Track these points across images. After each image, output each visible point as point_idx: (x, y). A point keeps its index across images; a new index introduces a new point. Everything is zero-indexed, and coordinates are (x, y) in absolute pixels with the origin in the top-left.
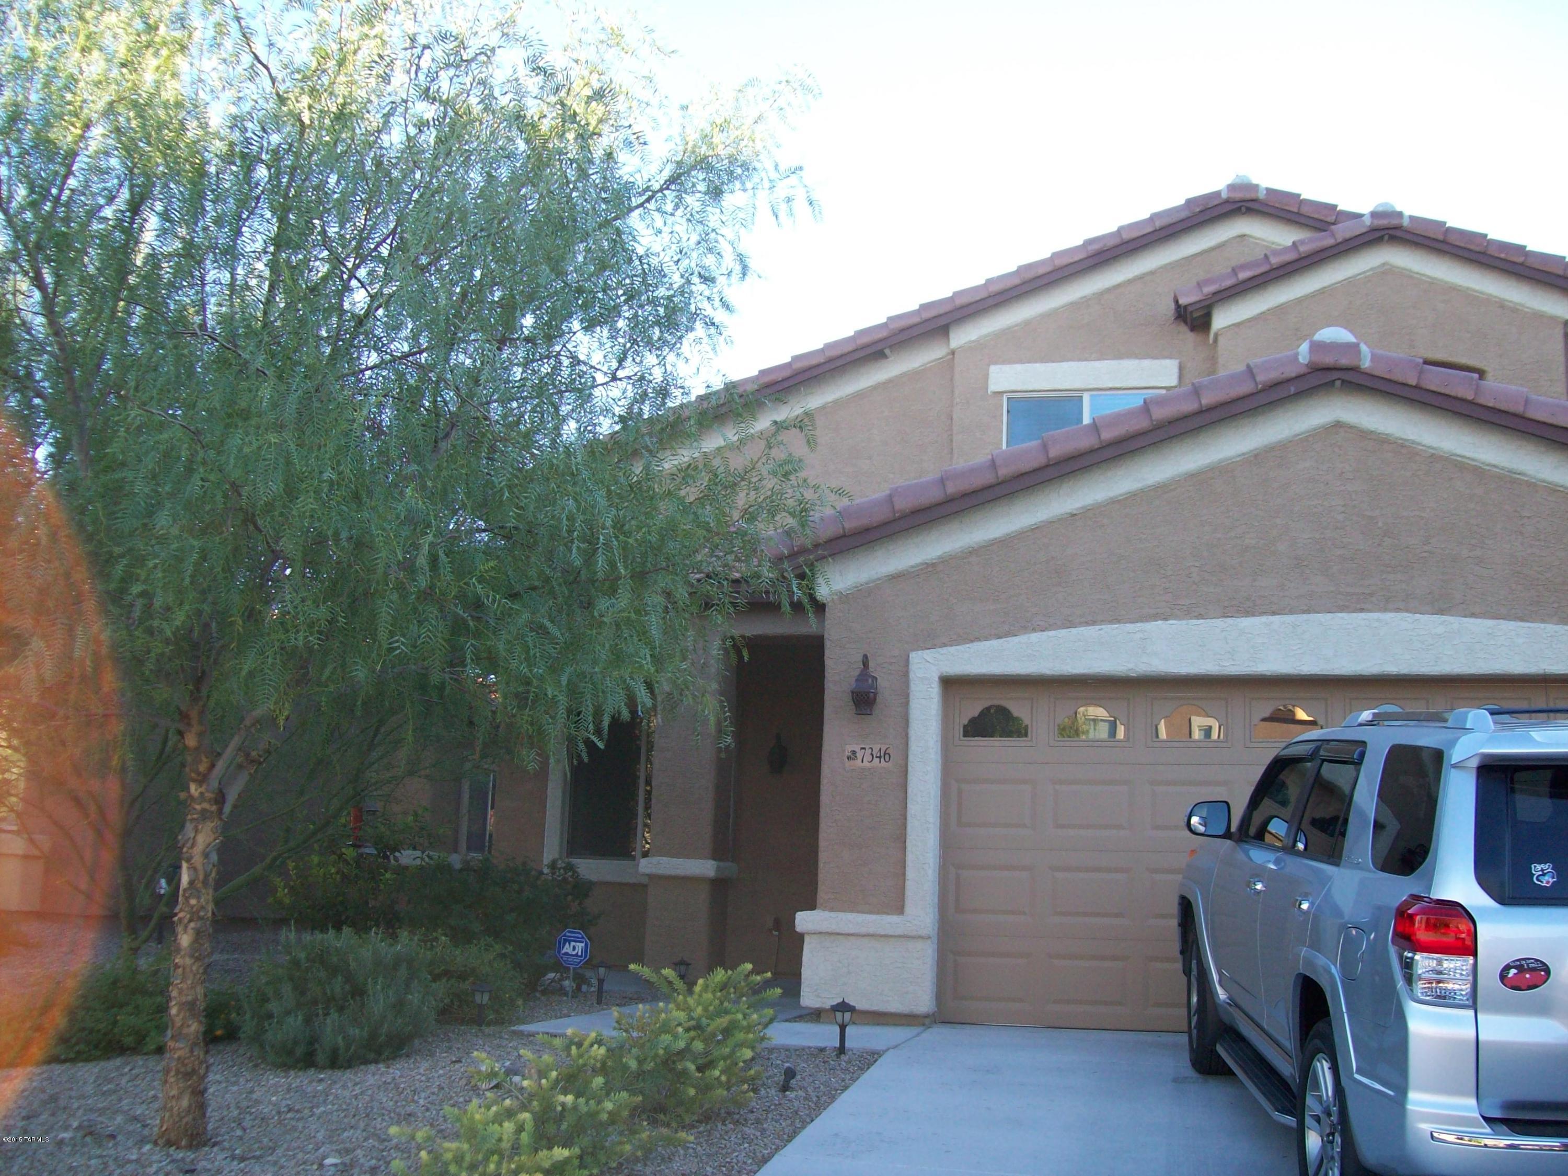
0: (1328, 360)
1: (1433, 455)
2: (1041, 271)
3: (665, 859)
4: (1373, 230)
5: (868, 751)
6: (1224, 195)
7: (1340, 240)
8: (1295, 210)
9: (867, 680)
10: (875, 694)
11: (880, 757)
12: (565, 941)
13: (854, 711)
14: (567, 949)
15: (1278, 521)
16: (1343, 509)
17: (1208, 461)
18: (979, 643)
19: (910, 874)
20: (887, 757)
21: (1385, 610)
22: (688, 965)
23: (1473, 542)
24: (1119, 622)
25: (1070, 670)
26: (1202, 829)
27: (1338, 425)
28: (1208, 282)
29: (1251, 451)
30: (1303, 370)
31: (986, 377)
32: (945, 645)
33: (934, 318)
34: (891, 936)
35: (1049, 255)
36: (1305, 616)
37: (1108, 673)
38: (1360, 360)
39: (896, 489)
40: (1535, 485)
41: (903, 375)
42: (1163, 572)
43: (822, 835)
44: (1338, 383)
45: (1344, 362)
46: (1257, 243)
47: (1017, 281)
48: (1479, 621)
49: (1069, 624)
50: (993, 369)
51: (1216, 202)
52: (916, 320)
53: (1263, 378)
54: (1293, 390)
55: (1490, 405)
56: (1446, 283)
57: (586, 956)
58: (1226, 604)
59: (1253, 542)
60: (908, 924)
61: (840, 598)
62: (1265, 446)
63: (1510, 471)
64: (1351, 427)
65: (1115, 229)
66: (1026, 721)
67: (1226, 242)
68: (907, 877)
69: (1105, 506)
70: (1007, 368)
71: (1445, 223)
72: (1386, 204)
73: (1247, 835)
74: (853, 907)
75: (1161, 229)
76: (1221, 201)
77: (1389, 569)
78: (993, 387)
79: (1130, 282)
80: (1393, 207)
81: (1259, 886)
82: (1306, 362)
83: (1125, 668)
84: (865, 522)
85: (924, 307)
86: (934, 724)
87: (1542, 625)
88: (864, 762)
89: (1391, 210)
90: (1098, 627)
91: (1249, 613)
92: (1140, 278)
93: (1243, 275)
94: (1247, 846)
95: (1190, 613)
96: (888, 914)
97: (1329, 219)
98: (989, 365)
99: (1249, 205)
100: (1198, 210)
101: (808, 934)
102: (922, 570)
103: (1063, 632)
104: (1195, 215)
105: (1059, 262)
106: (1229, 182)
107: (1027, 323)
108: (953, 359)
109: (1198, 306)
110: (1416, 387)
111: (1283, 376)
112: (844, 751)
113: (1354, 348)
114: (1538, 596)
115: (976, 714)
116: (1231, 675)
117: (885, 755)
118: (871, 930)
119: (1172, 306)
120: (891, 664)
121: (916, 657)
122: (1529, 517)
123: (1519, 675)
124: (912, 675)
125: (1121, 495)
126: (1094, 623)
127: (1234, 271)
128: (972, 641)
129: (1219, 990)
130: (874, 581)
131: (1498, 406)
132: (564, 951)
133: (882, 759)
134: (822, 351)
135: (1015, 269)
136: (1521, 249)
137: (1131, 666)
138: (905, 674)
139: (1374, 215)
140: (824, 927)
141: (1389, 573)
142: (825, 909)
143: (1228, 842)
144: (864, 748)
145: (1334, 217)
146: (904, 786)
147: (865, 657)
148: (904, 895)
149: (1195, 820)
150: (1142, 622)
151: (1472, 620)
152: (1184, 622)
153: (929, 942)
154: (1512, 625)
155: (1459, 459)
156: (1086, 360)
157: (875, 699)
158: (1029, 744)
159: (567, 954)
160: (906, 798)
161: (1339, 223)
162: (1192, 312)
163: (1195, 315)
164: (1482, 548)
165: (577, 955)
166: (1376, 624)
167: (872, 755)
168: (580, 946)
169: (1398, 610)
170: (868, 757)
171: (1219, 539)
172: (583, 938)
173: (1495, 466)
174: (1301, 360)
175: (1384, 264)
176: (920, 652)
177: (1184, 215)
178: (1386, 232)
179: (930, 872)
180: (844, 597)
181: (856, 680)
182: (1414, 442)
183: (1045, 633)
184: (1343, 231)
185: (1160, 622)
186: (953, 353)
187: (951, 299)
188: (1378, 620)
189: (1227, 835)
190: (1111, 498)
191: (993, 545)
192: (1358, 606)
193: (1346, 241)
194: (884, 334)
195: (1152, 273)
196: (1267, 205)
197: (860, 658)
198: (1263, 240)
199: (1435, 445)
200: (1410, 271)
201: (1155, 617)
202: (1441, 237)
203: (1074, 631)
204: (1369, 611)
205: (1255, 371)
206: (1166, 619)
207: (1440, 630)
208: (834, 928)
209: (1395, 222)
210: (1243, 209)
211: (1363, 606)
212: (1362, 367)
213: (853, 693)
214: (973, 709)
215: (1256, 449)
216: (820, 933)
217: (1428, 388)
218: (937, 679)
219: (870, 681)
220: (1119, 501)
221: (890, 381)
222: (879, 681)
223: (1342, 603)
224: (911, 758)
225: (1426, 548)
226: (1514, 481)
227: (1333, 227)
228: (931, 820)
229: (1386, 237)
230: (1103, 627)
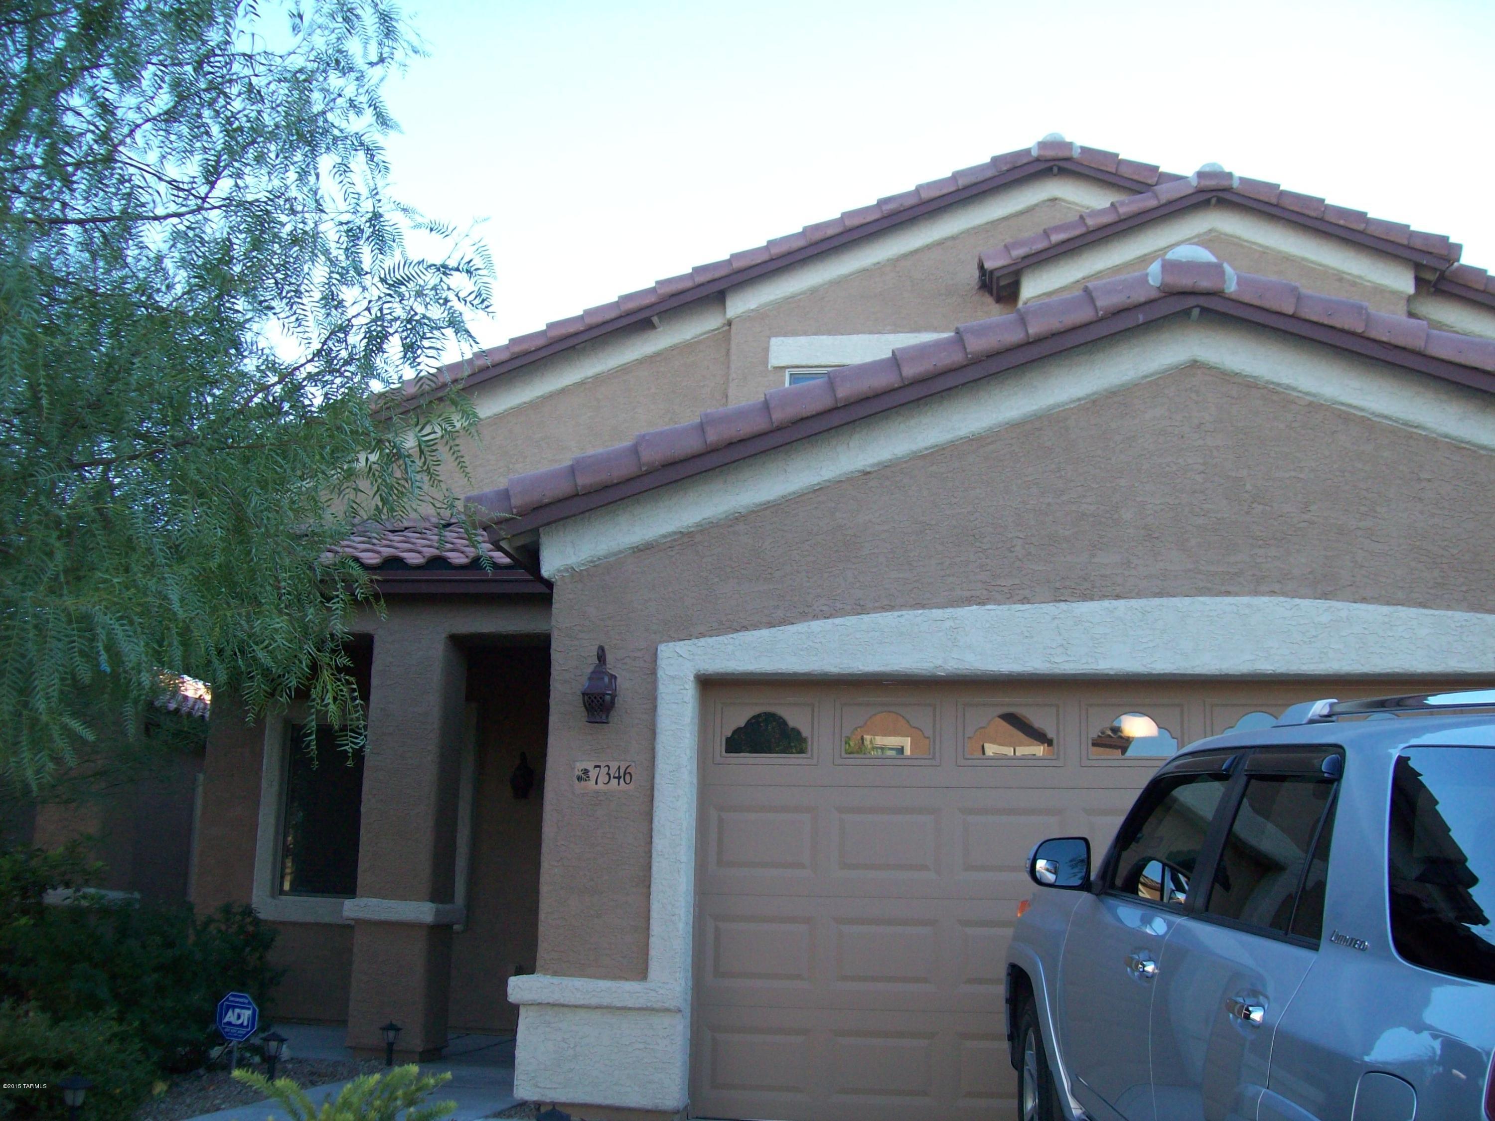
0: (1186, 282)
1: (1310, 404)
2: (830, 232)
3: (375, 901)
4: (1200, 191)
5: (604, 770)
6: (1035, 153)
7: (1163, 201)
8: (1113, 171)
9: (603, 679)
10: (613, 697)
11: (619, 778)
12: (228, 1007)
13: (586, 719)
14: (231, 1017)
15: (1123, 482)
16: (1201, 468)
17: (1035, 408)
18: (747, 633)
19: (656, 927)
20: (628, 777)
21: (1256, 593)
22: (398, 1030)
23: (1363, 509)
24: (923, 607)
25: (861, 668)
26: (1051, 877)
27: (1194, 365)
28: (1016, 244)
29: (1088, 396)
30: (1154, 294)
31: (766, 350)
32: (702, 635)
33: (709, 282)
34: (630, 1009)
35: (838, 216)
36: (1157, 601)
37: (909, 671)
38: (1224, 282)
39: (644, 436)
40: (1435, 441)
41: (673, 348)
42: (978, 544)
43: (544, 878)
44: (1196, 312)
45: (1205, 284)
46: (1069, 208)
47: (801, 243)
48: (1371, 607)
49: (860, 609)
50: (774, 341)
51: (1025, 161)
52: (689, 284)
53: (1104, 302)
54: (1141, 318)
55: (1385, 339)
56: (1280, 252)
57: (253, 1027)
58: (1058, 585)
59: (1092, 508)
60: (653, 994)
61: (572, 576)
62: (1106, 390)
63: (1406, 424)
64: (1211, 368)
65: (913, 188)
66: (805, 732)
67: (1036, 205)
68: (652, 933)
69: (906, 462)
70: (790, 340)
71: (1278, 186)
72: (1213, 164)
73: (1112, 886)
74: (581, 970)
75: (966, 188)
76: (1031, 159)
77: (1261, 542)
78: (775, 361)
79: (928, 247)
80: (1220, 167)
81: (1150, 968)
82: (1158, 285)
83: (932, 665)
84: (602, 477)
85: (697, 270)
86: (688, 735)
87: (1450, 613)
88: (598, 783)
89: (1219, 170)
90: (896, 614)
91: (1086, 597)
92: (940, 243)
93: (1056, 238)
94: (1112, 901)
95: (1011, 596)
96: (627, 979)
97: (1150, 182)
98: (769, 338)
99: (1062, 164)
100: (1005, 168)
101: (524, 1005)
102: (675, 540)
103: (851, 620)
104: (1002, 174)
105: (850, 223)
106: (1040, 140)
107: (813, 291)
108: (729, 331)
109: (1006, 271)
110: (1292, 316)
111: (1128, 301)
112: (573, 769)
113: (1216, 270)
114: (1443, 577)
115: (743, 725)
116: (1064, 675)
117: (624, 776)
118: (606, 1001)
119: (976, 273)
120: (635, 659)
121: (666, 651)
122: (1429, 480)
123: (1423, 675)
124: (660, 673)
125: (926, 449)
126: (892, 608)
127: (1046, 234)
128: (737, 631)
129: (1072, 1103)
130: (615, 554)
131: (1394, 341)
132: (226, 1020)
133: (622, 780)
134: (581, 318)
135: (801, 230)
136: (1361, 216)
137: (939, 662)
138: (652, 672)
139: (1200, 175)
140: (545, 996)
141: (1260, 547)
142: (546, 972)
143: (1085, 894)
144: (599, 767)
145: (1156, 179)
146: (649, 816)
147: (602, 649)
148: (647, 954)
149: (1041, 864)
150: (952, 606)
151: (1363, 606)
152: (1005, 607)
153: (679, 1016)
154: (1413, 612)
155: (1343, 408)
156: (880, 333)
157: (613, 703)
158: (808, 762)
159: (229, 1023)
160: (651, 830)
161: (1161, 184)
162: (998, 278)
163: (1002, 283)
164: (1375, 517)
165: (241, 1025)
166: (1247, 611)
167: (608, 774)
168: (246, 1014)
169: (1273, 593)
170: (603, 778)
171: (1049, 504)
172: (249, 1003)
173: (1386, 417)
174: (1151, 282)
175: (1210, 231)
176: (671, 644)
177: (990, 173)
178: (1214, 194)
179: (681, 925)
180: (575, 574)
181: (590, 679)
182: (1288, 387)
183: (830, 621)
184: (1166, 193)
185: (975, 607)
186: (729, 323)
187: (729, 262)
188: (1249, 606)
189: (1086, 886)
190: (915, 452)
191: (766, 509)
192: (1223, 589)
193: (1170, 203)
194: (652, 299)
195: (953, 238)
196: (1082, 165)
197: (594, 651)
198: (1076, 204)
199: (1313, 390)
200: (1239, 238)
201: (968, 601)
202: (1274, 201)
203: (865, 617)
204: (1237, 594)
205: (1094, 294)
206: (982, 603)
207: (1325, 618)
208: (556, 997)
209: (1224, 183)
210: (1055, 170)
211: (1230, 589)
212: (1227, 291)
213: (583, 694)
214: (739, 717)
215: (1094, 394)
216: (539, 1004)
217: (1307, 317)
218: (692, 678)
219: (606, 679)
220: (924, 457)
221: (658, 354)
222: (618, 680)
223: (1201, 584)
224: (658, 779)
225: (1306, 517)
226: (1410, 436)
227: (1155, 188)
228: (684, 859)
229: (1214, 201)
230: (904, 613)
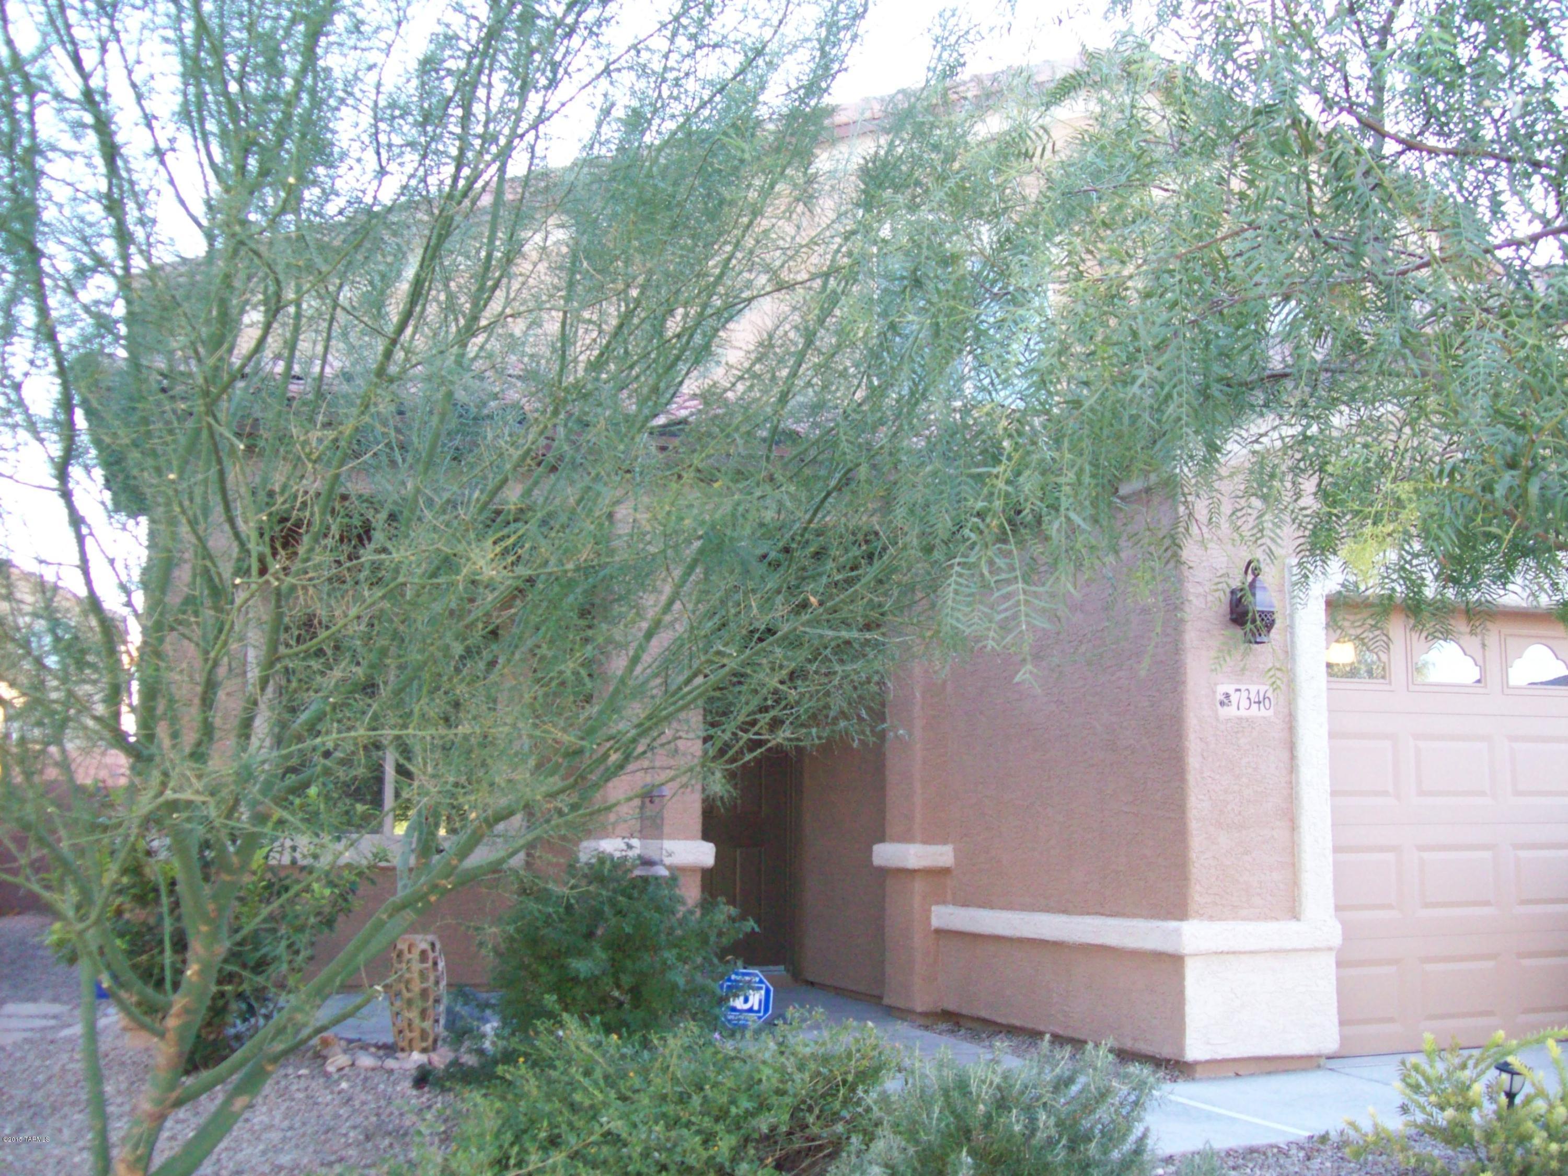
5: (1245, 695)
9: (1265, 595)
11: (1259, 703)
20: (1268, 702)
43: (1192, 812)
57: (766, 1010)
68: (1305, 868)
74: (1236, 912)
88: (1240, 709)
96: (1277, 920)
101: (1191, 955)
112: (1214, 692)
117: (1265, 700)
133: (1262, 706)
138: (1281, 589)
142: (1201, 916)
144: (1239, 690)
146: (1291, 744)
147: (1257, 562)
148: (1298, 893)
153: (1333, 954)
158: (1387, 687)
160: (1293, 759)
165: (751, 1010)
167: (1249, 698)
168: (757, 995)
170: (1244, 703)
172: (758, 981)
216: (1205, 953)
218: (1324, 598)
224: (1302, 705)
